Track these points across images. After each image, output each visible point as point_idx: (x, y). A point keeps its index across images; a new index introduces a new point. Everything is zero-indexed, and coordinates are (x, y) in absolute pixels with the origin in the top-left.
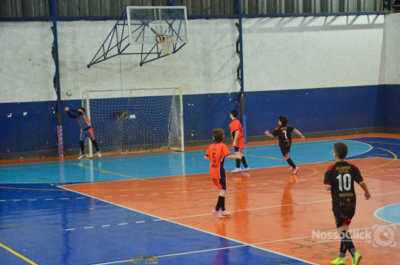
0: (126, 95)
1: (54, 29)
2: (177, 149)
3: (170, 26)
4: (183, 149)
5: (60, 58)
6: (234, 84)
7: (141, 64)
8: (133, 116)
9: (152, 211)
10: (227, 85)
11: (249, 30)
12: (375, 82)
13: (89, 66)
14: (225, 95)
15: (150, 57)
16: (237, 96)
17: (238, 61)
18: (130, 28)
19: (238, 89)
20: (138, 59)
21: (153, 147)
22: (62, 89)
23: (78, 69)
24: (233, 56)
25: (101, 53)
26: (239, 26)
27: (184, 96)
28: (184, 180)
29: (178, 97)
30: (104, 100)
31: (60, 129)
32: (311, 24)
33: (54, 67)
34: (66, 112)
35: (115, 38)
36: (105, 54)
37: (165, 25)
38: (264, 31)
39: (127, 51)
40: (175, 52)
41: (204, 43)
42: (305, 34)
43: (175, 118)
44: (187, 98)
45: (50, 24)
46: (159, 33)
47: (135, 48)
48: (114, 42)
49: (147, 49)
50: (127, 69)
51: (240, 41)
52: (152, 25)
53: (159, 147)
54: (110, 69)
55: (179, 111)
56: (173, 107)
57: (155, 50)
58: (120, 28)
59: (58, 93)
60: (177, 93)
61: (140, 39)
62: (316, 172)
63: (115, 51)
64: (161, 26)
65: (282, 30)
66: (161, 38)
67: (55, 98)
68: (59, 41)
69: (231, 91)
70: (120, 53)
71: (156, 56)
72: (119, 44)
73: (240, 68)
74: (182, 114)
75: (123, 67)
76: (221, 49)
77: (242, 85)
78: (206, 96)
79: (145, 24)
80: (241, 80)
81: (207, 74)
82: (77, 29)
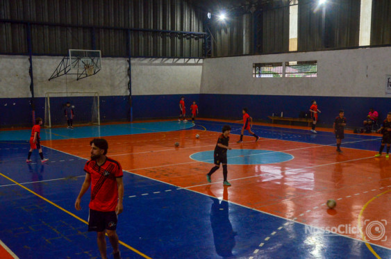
0: (69, 95)
1: (30, 60)
2: (96, 124)
3: (93, 60)
4: (99, 124)
5: (34, 75)
6: (126, 91)
7: (78, 79)
8: (73, 107)
10: (122, 92)
11: (134, 64)
12: (198, 93)
13: (49, 80)
14: (121, 97)
15: (82, 76)
16: (128, 97)
17: (129, 79)
18: (70, 61)
19: (128, 94)
20: (76, 77)
21: (84, 123)
22: (35, 91)
23: (43, 81)
24: (126, 77)
25: (56, 73)
26: (129, 62)
27: (100, 97)
29: (96, 97)
30: (59, 98)
31: (34, 112)
32: (166, 62)
33: (30, 79)
34: (37, 103)
35: (63, 66)
36: (58, 74)
37: (90, 60)
38: (142, 64)
39: (70, 72)
40: (95, 73)
41: (111, 70)
42: (163, 67)
43: (95, 108)
44: (101, 98)
45: (28, 57)
46: (86, 63)
47: (74, 71)
48: (63, 68)
49: (80, 71)
50: (70, 82)
51: (129, 69)
52: (83, 59)
53: (87, 123)
54: (60, 82)
55: (97, 105)
56: (94, 102)
57: (84, 73)
58: (65, 60)
59: (33, 93)
60: (97, 95)
61: (77, 66)
63: (63, 72)
64: (88, 60)
65: (151, 64)
66: (87, 67)
67: (31, 96)
68: (33, 66)
69: (125, 95)
70: (65, 73)
71: (85, 76)
72: (65, 69)
73: (130, 83)
74: (99, 106)
75: (68, 81)
76: (120, 73)
77: (130, 92)
78: (112, 97)
79: (79, 59)
80: (130, 88)
81: (112, 86)
82: (43, 60)
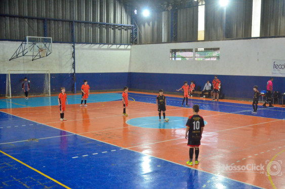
0: (26, 72)
2: (47, 95)
3: (45, 45)
4: (50, 95)
6: (71, 70)
7: (33, 60)
9: (36, 120)
10: (68, 70)
11: (78, 49)
12: (127, 71)
13: (10, 60)
14: (67, 74)
15: (37, 57)
16: (72, 75)
17: (73, 60)
18: (28, 45)
19: (73, 72)
20: (31, 58)
21: (37, 94)
23: (5, 61)
24: (71, 59)
25: (15, 55)
26: (74, 47)
27: (51, 74)
28: (50, 108)
30: (18, 74)
32: (102, 47)
35: (21, 49)
36: (17, 55)
37: (43, 45)
38: (84, 49)
40: (47, 56)
41: (59, 53)
42: (100, 51)
43: (47, 83)
44: (52, 75)
46: (40, 47)
47: (30, 53)
48: (21, 51)
49: (35, 54)
50: (26, 62)
51: (74, 53)
52: (37, 44)
53: (40, 94)
54: (19, 62)
55: (48, 80)
56: (46, 78)
57: (38, 55)
58: (23, 45)
60: (48, 73)
61: (32, 50)
62: (104, 105)
63: (21, 54)
64: (41, 45)
65: (91, 49)
66: (41, 50)
69: (70, 72)
70: (23, 55)
71: (39, 57)
72: (23, 51)
73: (74, 63)
74: (50, 81)
75: (25, 61)
76: (66, 55)
77: (74, 70)
78: (60, 74)
79: (34, 44)
80: (74, 68)
81: (60, 66)
82: (5, 44)
